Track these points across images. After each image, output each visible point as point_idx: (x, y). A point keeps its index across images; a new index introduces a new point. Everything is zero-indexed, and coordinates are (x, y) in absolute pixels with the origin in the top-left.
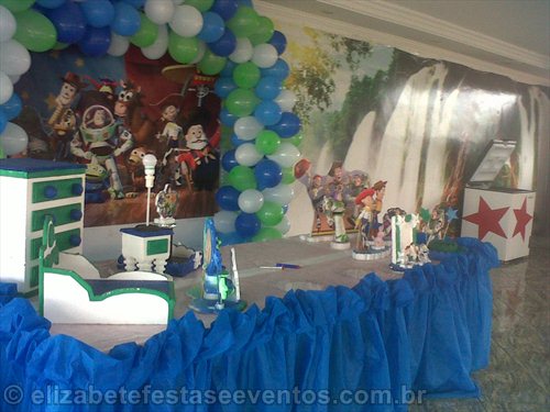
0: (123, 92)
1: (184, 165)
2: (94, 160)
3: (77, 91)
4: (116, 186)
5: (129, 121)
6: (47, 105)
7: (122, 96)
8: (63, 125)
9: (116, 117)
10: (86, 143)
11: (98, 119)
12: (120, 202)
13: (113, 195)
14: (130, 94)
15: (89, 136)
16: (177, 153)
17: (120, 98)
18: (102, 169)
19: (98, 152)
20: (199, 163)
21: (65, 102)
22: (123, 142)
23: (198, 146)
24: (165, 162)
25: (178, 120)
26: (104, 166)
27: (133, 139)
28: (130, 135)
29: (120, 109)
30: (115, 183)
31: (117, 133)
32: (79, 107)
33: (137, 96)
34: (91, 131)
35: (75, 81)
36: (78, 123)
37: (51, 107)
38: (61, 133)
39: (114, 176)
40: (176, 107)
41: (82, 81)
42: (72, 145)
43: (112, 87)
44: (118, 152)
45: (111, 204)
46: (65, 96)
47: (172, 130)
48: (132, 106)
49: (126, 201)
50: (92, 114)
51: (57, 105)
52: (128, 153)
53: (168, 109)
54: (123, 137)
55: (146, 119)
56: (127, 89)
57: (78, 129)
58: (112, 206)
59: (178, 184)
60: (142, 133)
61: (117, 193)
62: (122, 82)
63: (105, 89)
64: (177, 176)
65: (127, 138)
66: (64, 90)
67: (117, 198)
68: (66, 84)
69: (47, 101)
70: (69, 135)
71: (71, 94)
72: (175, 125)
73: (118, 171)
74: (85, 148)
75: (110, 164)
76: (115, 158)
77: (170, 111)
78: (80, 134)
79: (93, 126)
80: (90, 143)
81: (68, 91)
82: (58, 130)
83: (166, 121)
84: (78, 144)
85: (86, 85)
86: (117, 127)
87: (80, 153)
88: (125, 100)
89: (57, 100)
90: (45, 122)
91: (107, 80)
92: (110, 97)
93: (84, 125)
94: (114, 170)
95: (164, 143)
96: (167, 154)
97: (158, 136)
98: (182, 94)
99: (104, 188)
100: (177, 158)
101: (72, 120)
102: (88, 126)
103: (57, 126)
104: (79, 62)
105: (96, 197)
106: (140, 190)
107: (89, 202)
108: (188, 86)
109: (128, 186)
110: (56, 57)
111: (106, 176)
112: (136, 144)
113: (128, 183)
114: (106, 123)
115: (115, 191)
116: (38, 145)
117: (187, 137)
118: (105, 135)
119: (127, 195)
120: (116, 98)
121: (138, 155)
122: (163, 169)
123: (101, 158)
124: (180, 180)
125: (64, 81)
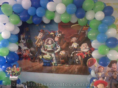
0: (58, 34)
1: (79, 57)
2: (48, 54)
3: (44, 35)
4: (54, 62)
5: (59, 43)
7: (57, 35)
8: (39, 44)
9: (55, 41)
10: (46, 49)
11: (50, 42)
12: (56, 67)
13: (54, 64)
14: (60, 34)
15: (47, 47)
16: (77, 53)
17: (57, 36)
18: (50, 56)
19: (49, 51)
20: (86, 56)
21: (40, 37)
22: (57, 49)
23: (86, 50)
24: (72, 55)
25: (77, 42)
26: (51, 56)
27: (61, 48)
29: (56, 39)
30: (54, 61)
31: (55, 46)
32: (44, 39)
33: (63, 35)
34: (47, 46)
35: (43, 32)
36: (43, 43)
37: (36, 39)
38: (39, 46)
39: (54, 59)
40: (76, 38)
41: (45, 32)
42: (41, 49)
44: (56, 52)
45: (53, 67)
46: (40, 36)
47: (75, 45)
48: (60, 38)
49: (58, 67)
50: (48, 41)
51: (38, 38)
52: (59, 52)
53: (73, 39)
54: (57, 47)
55: (65, 42)
56: (59, 33)
58: (53, 68)
59: (77, 63)
60: (64, 46)
61: (55, 64)
62: (57, 31)
63: (52, 33)
64: (77, 60)
65: (59, 48)
67: (55, 65)
68: (40, 33)
69: (35, 37)
70: (41, 47)
71: (42, 35)
72: (76, 44)
73: (56, 57)
75: (53, 55)
76: (55, 54)
77: (74, 39)
78: (44, 46)
79: (48, 44)
80: (47, 49)
81: (41, 34)
82: (38, 45)
83: (73, 42)
84: (43, 49)
86: (56, 44)
87: (43, 52)
88: (58, 36)
89: (37, 37)
90: (34, 43)
91: (52, 31)
92: (53, 36)
93: (45, 44)
94: (54, 57)
95: (72, 49)
96: (73, 53)
97: (70, 47)
98: (79, 33)
99: (51, 62)
100: (77, 54)
101: (42, 42)
102: (47, 44)
104: (44, 27)
105: (48, 64)
106: (63, 63)
107: (46, 66)
108: (81, 30)
109: (58, 62)
110: (38, 26)
111: (51, 59)
112: (62, 49)
113: (59, 61)
114: (52, 43)
115: (54, 63)
116: (32, 49)
117: (81, 47)
118: (52, 47)
119: (58, 65)
120: (55, 36)
121: (63, 53)
122: (71, 57)
123: (50, 53)
124: (78, 62)
125: (40, 32)
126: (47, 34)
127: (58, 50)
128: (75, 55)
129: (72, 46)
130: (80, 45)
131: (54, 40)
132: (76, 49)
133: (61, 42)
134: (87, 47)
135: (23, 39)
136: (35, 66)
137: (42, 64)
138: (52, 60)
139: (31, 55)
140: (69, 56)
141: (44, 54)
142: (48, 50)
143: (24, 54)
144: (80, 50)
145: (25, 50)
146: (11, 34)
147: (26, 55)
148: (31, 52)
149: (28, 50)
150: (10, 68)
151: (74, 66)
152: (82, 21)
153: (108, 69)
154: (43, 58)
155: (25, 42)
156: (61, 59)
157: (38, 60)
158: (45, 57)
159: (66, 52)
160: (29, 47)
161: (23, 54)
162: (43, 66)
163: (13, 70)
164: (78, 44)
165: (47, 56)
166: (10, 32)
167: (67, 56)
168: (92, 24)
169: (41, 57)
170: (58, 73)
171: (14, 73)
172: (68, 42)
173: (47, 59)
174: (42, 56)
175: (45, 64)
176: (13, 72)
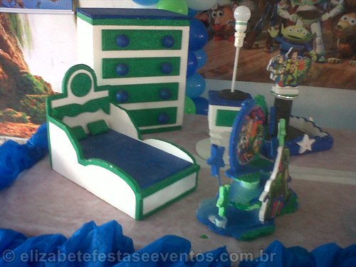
2: (300, 23)
4: (319, 49)
10: (293, 6)
12: (321, 66)
13: (315, 58)
18: (306, 32)
19: (304, 15)
26: (309, 29)
30: (318, 47)
39: (318, 40)
42: (279, 7)
44: (325, 17)
45: (312, 66)
49: (328, 66)
52: (337, 17)
58: (312, 69)
61: (319, 56)
67: (317, 61)
73: (323, 36)
74: (291, 10)
75: (316, 28)
76: (322, 24)
80: (297, 6)
84: (285, 6)
87: (285, 15)
94: (319, 33)
99: (306, 50)
109: (331, 51)
111: (309, 39)
112: (347, 10)
113: (332, 49)
115: (317, 55)
116: (247, 5)
119: (329, 60)
121: (349, 21)
123: (307, 22)
136: (252, 61)
141: (287, 23)
142: (301, 8)
143: (217, 21)
145: (220, 8)
149: (230, 7)
150: (281, 60)
154: (280, 35)
157: (262, 43)
158: (287, 32)
161: (213, 20)
165: (297, 30)
169: (273, 33)
170: (323, 85)
171: (290, 77)
174: (280, 28)
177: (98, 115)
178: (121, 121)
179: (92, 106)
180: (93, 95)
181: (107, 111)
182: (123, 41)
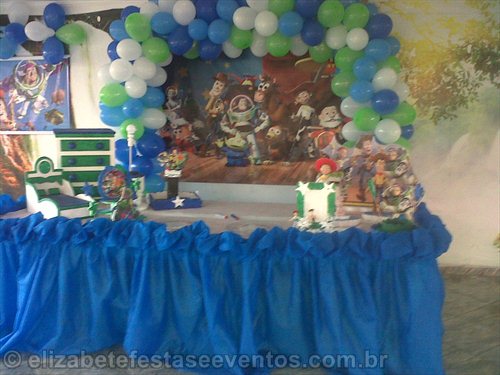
0: (262, 84)
2: (238, 135)
3: (226, 86)
4: (254, 155)
5: (266, 105)
6: (203, 97)
7: (261, 87)
8: (215, 110)
9: (255, 103)
10: (232, 123)
11: (242, 105)
12: (259, 167)
13: (253, 161)
14: (267, 85)
15: (234, 118)
16: (310, 131)
17: (259, 89)
18: (243, 142)
19: (241, 129)
21: (216, 94)
22: (262, 122)
23: (332, 125)
24: (298, 138)
25: (312, 103)
26: (246, 139)
28: (267, 117)
29: (259, 97)
30: (255, 153)
31: (257, 115)
32: (226, 97)
33: (274, 86)
34: (236, 114)
35: (224, 78)
36: (226, 108)
37: (206, 98)
38: (214, 116)
39: (254, 147)
40: (308, 92)
41: (229, 78)
42: (222, 124)
43: (253, 81)
44: (257, 129)
45: (252, 168)
46: (217, 89)
47: (305, 112)
48: (268, 95)
49: (265, 167)
50: (237, 101)
51: (211, 96)
52: (266, 129)
53: (300, 95)
54: (261, 118)
55: (281, 103)
56: (265, 81)
57: (226, 113)
58: (252, 170)
59: (311, 156)
60: (278, 114)
61: (256, 160)
62: (260, 77)
63: (247, 82)
64: (311, 150)
65: (265, 119)
66: (215, 86)
67: (256, 164)
68: (217, 82)
69: (204, 94)
70: (219, 117)
71: (221, 88)
72: (309, 108)
73: (258, 144)
74: (231, 126)
75: (251, 138)
76: (255, 134)
77: (303, 96)
79: (238, 110)
80: (235, 123)
81: (218, 86)
82: (211, 114)
83: (299, 105)
84: (226, 123)
85: (233, 81)
86: (257, 111)
87: (227, 129)
88: (263, 89)
89: (211, 93)
91: (248, 76)
92: (251, 88)
93: (231, 110)
94: (254, 142)
95: (297, 122)
96: (300, 131)
97: (292, 117)
98: (314, 81)
99: (245, 156)
100: (310, 135)
101: (221, 107)
102: (234, 111)
103: (211, 111)
104: (227, 65)
105: (239, 162)
106: (276, 159)
107: (234, 165)
108: (321, 74)
109: (265, 155)
110: (210, 62)
112: (272, 124)
114: (248, 108)
115: (254, 159)
116: (198, 124)
117: (320, 117)
118: (247, 117)
119: (265, 162)
120: (255, 89)
121: (275, 132)
122: (297, 143)
123: (244, 134)
124: (313, 153)
125: (216, 79)
126: (233, 84)
127: (262, 126)
128: (305, 137)
129: (298, 114)
130: (318, 111)
131: (253, 98)
132: (308, 123)
133: (271, 105)
134: (337, 117)
135: (174, 99)
136: (207, 166)
137: (225, 161)
138: (247, 150)
139: (196, 138)
140: (290, 140)
141: (229, 136)
142: (238, 124)
143: (177, 138)
144: (317, 123)
145: (179, 127)
146: (148, 87)
147: (183, 141)
148: (196, 131)
149: (186, 126)
150: (165, 154)
151: (304, 163)
152: (317, 51)
153: (356, 152)
154: (225, 145)
155: (179, 106)
156: (273, 147)
157: (212, 152)
158: (230, 142)
159: (283, 130)
160: (190, 119)
161: (175, 136)
162: (227, 165)
163: (171, 158)
164: (313, 109)
165: (237, 141)
166: (146, 81)
167: (287, 139)
168: (340, 59)
169: (220, 144)
170: (263, 183)
171: (173, 165)
172: (288, 103)
173: (236, 149)
175: (232, 161)
176: (171, 162)
177: (54, 185)
178: (67, 188)
179: (51, 179)
180: (51, 174)
181: (61, 183)
182: (73, 146)
